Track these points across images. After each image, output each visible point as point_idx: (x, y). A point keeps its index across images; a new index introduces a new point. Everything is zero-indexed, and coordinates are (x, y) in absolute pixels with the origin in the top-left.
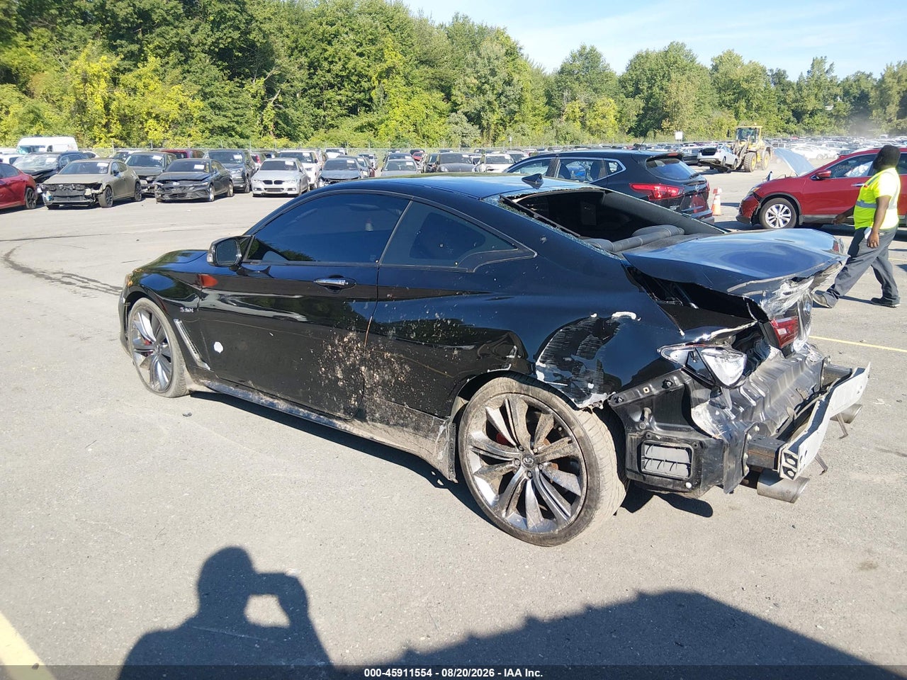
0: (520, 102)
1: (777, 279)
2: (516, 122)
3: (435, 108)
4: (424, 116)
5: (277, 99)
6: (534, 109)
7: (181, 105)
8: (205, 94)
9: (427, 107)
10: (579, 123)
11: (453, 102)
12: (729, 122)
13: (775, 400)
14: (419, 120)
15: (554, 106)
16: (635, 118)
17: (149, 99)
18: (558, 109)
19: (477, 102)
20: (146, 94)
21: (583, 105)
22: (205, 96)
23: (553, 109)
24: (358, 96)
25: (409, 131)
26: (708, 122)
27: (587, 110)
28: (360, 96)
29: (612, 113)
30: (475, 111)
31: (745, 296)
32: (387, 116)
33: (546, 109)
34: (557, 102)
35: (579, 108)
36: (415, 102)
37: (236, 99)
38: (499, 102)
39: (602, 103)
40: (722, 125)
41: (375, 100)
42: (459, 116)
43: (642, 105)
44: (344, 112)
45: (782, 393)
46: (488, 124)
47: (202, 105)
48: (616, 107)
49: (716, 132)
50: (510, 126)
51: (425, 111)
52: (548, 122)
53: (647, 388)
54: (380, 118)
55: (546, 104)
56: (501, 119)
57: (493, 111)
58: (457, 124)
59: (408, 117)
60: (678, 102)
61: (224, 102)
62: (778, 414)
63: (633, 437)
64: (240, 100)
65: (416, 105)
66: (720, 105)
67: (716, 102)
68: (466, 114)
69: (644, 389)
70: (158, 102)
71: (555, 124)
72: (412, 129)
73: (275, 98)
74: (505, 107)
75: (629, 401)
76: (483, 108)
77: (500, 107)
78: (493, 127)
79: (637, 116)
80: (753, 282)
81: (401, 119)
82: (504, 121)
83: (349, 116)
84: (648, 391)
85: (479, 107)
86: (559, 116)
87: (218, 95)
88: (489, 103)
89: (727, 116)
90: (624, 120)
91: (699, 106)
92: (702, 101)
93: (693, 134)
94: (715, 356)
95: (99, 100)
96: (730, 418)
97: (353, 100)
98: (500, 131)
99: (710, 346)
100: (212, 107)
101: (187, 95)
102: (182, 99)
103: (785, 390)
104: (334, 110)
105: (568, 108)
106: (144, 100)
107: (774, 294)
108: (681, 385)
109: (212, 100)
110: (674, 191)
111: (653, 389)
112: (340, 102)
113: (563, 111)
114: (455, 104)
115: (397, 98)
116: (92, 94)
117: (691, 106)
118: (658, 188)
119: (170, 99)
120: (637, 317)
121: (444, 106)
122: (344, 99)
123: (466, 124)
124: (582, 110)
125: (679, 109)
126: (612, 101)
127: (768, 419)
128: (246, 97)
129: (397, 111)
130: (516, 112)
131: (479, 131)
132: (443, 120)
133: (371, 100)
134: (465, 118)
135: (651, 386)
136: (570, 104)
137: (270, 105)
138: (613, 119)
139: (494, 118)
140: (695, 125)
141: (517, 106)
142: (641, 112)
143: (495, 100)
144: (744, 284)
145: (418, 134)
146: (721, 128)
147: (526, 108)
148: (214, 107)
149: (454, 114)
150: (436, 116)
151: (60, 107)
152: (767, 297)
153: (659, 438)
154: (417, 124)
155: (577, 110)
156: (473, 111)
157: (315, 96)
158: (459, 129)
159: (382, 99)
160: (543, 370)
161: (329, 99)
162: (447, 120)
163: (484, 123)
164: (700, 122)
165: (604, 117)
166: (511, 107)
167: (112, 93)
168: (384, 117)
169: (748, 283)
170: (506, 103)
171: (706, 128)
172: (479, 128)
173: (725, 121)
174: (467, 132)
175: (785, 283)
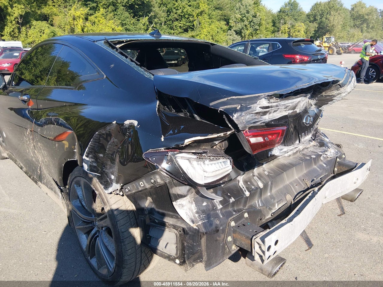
0: (260, 25)
1: (257, 95)
2: (258, 34)
3: (221, 28)
4: (217, 32)
5: (153, 26)
6: (266, 28)
7: (113, 29)
8: (123, 24)
9: (218, 28)
10: (287, 34)
11: (230, 26)
12: (358, 34)
13: (277, 189)
14: (214, 34)
15: (276, 27)
16: (314, 32)
17: (100, 26)
18: (278, 28)
19: (240, 25)
20: (99, 24)
21: (290, 26)
22: (123, 25)
23: (276, 28)
24: (188, 24)
25: (210, 39)
26: (348, 34)
27: (291, 29)
28: (189, 24)
29: (303, 30)
30: (239, 30)
31: (221, 109)
32: (200, 32)
33: (272, 28)
34: (277, 25)
35: (288, 27)
36: (213, 26)
37: (135, 26)
38: (250, 25)
39: (298, 25)
40: (354, 35)
41: (195, 26)
42: (232, 32)
43: (317, 26)
44: (182, 31)
45: (287, 182)
46: (245, 35)
47: (121, 29)
48: (305, 27)
49: (351, 38)
50: (255, 36)
51: (217, 30)
52: (273, 34)
53: (142, 183)
54: (197, 34)
55: (272, 26)
56: (251, 33)
57: (247, 29)
58: (231, 35)
59: (209, 33)
60: (334, 25)
61: (131, 27)
62: (276, 201)
63: (142, 218)
64: (137, 27)
65: (213, 27)
66: (354, 26)
67: (352, 25)
68: (235, 31)
69: (141, 183)
70: (103, 28)
71: (276, 35)
72: (211, 38)
73: (153, 25)
74: (253, 27)
75: (134, 192)
76: (243, 28)
77: (250, 27)
78: (247, 36)
79: (314, 31)
80: (234, 97)
81: (206, 34)
82: (252, 34)
83: (184, 33)
84: (143, 185)
85: (241, 28)
86: (278, 31)
87: (128, 25)
88: (246, 26)
89: (357, 31)
90: (308, 33)
91: (344, 27)
92: (345, 24)
93: (341, 39)
94: (188, 159)
95: (80, 27)
96: (217, 208)
97: (186, 26)
98: (250, 38)
99: (183, 151)
100: (125, 30)
101: (116, 25)
102: (113, 26)
103: (291, 180)
104: (178, 30)
105: (282, 28)
106: (98, 27)
107: (250, 108)
108: (162, 182)
109: (126, 26)
110: (306, 58)
111: (146, 184)
112: (180, 27)
113: (280, 29)
114: (231, 27)
115: (205, 24)
116: (77, 25)
117: (339, 27)
118: (298, 57)
119: (108, 26)
120: (138, 125)
121: (225, 27)
122: (182, 25)
123: (235, 35)
124: (289, 29)
125: (334, 28)
126: (303, 24)
127: (264, 205)
128: (140, 25)
129: (204, 30)
130: (258, 29)
131: (241, 38)
132: (225, 33)
133: (193, 25)
134: (235, 33)
135: (144, 181)
136: (283, 26)
137: (150, 28)
138: (303, 33)
139: (247, 32)
140: (342, 35)
141: (258, 27)
142: (316, 29)
143: (249, 24)
144: (226, 99)
145: (214, 40)
146: (354, 37)
147: (263, 28)
148: (127, 30)
149: (230, 31)
150: (222, 32)
151: (64, 30)
152: (241, 110)
153: (157, 221)
154: (213, 36)
155: (287, 28)
156: (238, 29)
157: (170, 25)
158: (231, 37)
159: (198, 25)
160: (87, 162)
161: (175, 26)
162: (227, 34)
163: (243, 34)
164: (344, 34)
165: (299, 32)
166: (255, 27)
167: (85, 24)
168: (199, 33)
169: (230, 98)
170: (253, 26)
171: (347, 36)
172: (241, 37)
173: (356, 33)
174: (235, 39)
175: (264, 99)
